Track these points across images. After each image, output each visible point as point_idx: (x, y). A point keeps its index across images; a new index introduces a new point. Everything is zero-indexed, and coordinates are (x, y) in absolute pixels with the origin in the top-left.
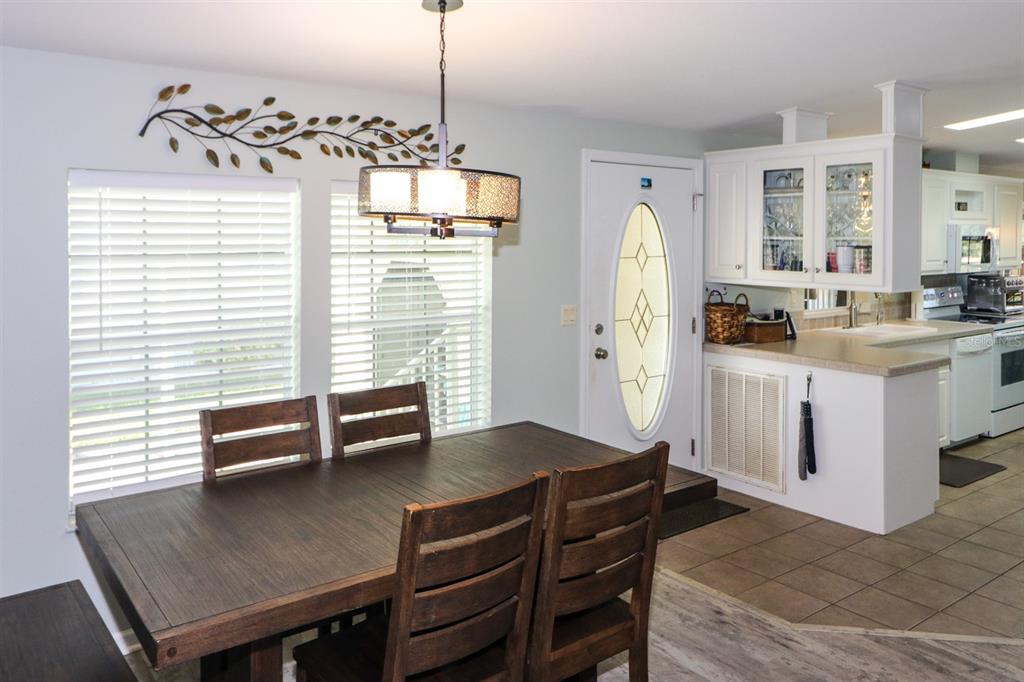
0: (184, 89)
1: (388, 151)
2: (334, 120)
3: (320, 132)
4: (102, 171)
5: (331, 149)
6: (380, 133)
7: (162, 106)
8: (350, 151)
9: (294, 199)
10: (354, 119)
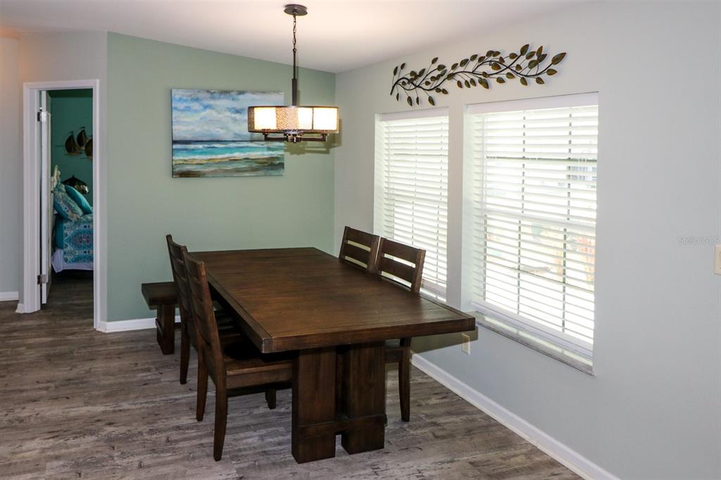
0: (403, 66)
1: (497, 76)
2: (464, 63)
3: (456, 73)
4: (388, 115)
5: (463, 82)
6: (492, 63)
7: (396, 78)
8: (473, 81)
9: (446, 120)
10: (474, 57)
